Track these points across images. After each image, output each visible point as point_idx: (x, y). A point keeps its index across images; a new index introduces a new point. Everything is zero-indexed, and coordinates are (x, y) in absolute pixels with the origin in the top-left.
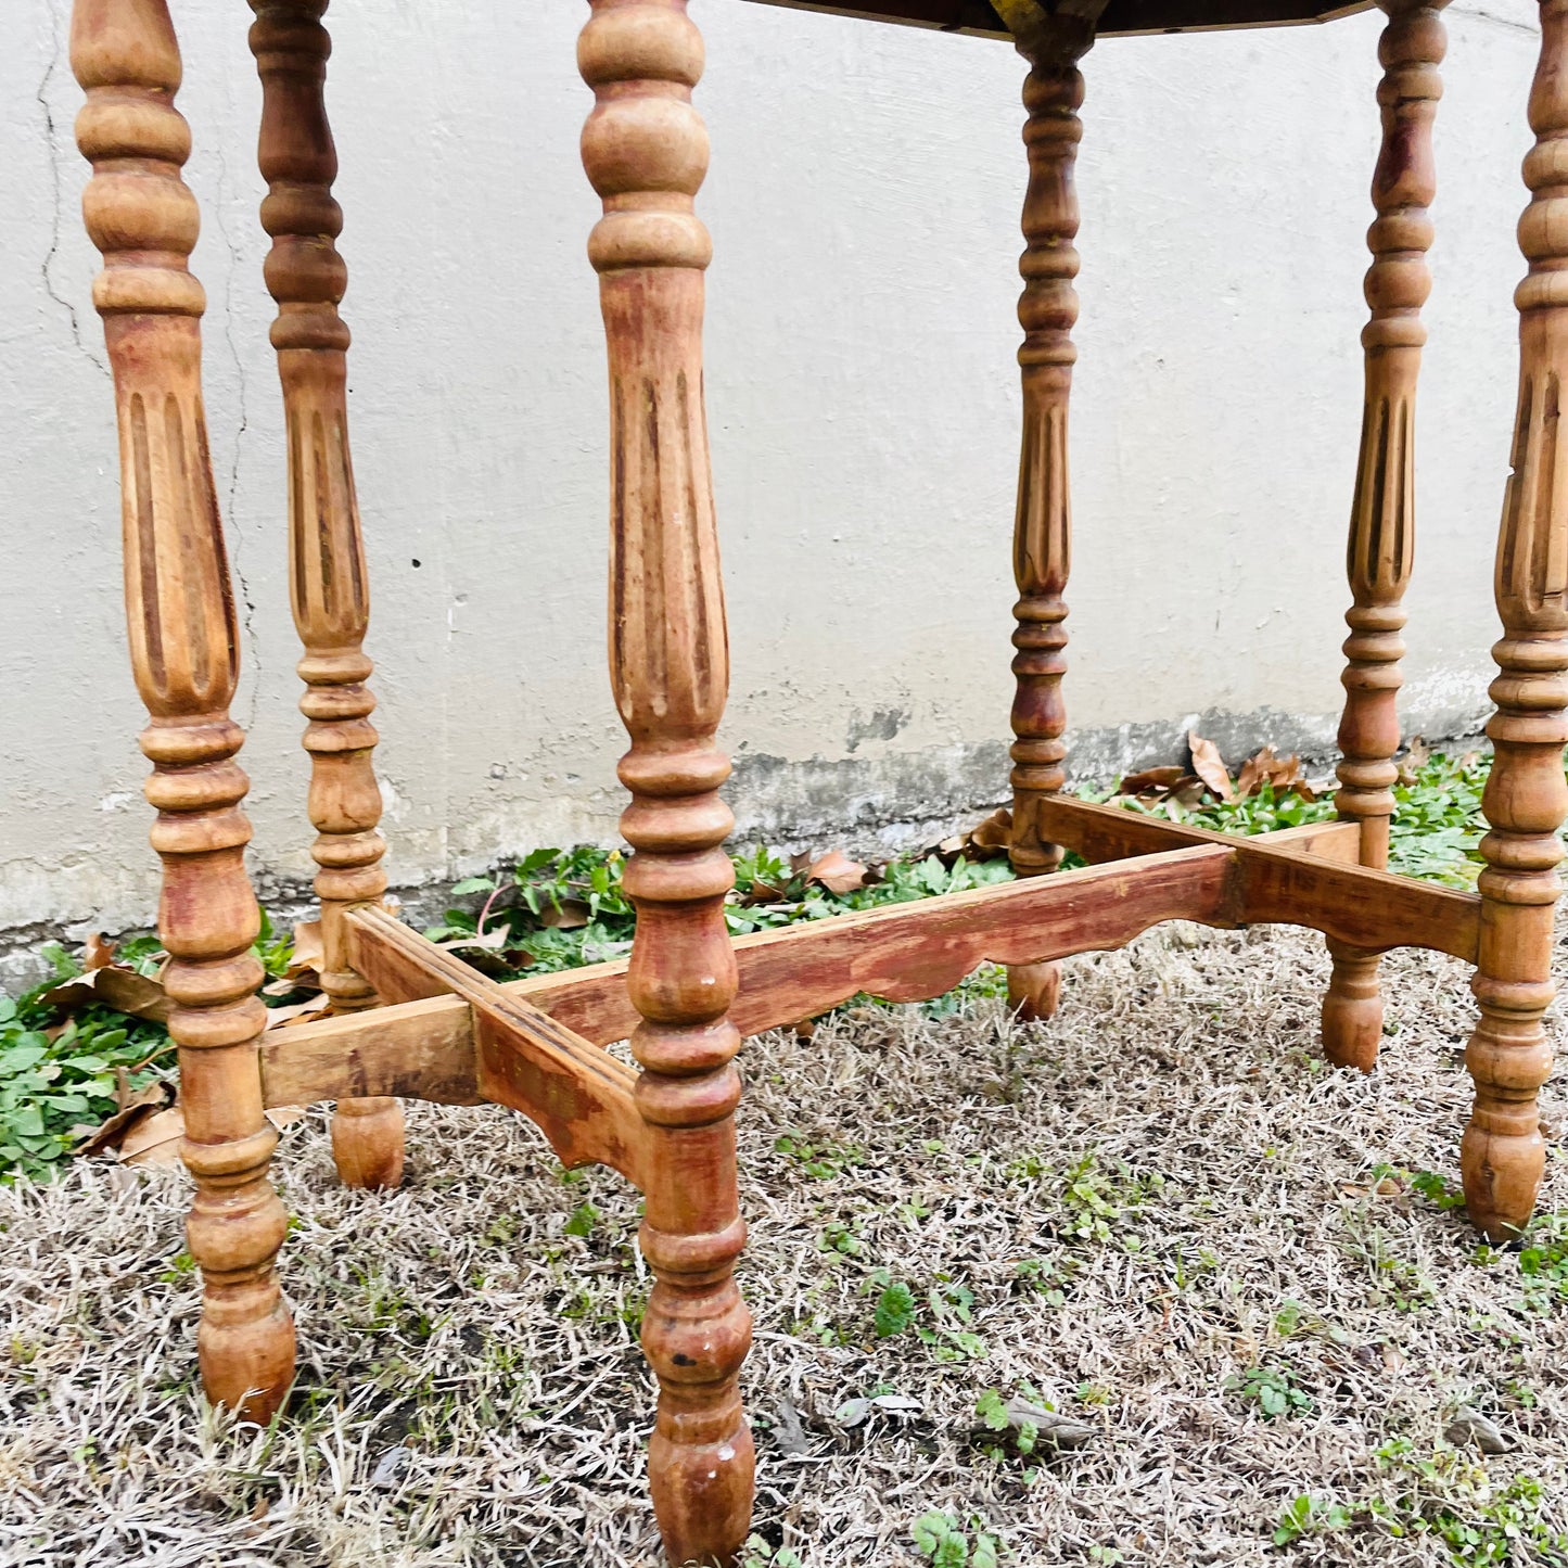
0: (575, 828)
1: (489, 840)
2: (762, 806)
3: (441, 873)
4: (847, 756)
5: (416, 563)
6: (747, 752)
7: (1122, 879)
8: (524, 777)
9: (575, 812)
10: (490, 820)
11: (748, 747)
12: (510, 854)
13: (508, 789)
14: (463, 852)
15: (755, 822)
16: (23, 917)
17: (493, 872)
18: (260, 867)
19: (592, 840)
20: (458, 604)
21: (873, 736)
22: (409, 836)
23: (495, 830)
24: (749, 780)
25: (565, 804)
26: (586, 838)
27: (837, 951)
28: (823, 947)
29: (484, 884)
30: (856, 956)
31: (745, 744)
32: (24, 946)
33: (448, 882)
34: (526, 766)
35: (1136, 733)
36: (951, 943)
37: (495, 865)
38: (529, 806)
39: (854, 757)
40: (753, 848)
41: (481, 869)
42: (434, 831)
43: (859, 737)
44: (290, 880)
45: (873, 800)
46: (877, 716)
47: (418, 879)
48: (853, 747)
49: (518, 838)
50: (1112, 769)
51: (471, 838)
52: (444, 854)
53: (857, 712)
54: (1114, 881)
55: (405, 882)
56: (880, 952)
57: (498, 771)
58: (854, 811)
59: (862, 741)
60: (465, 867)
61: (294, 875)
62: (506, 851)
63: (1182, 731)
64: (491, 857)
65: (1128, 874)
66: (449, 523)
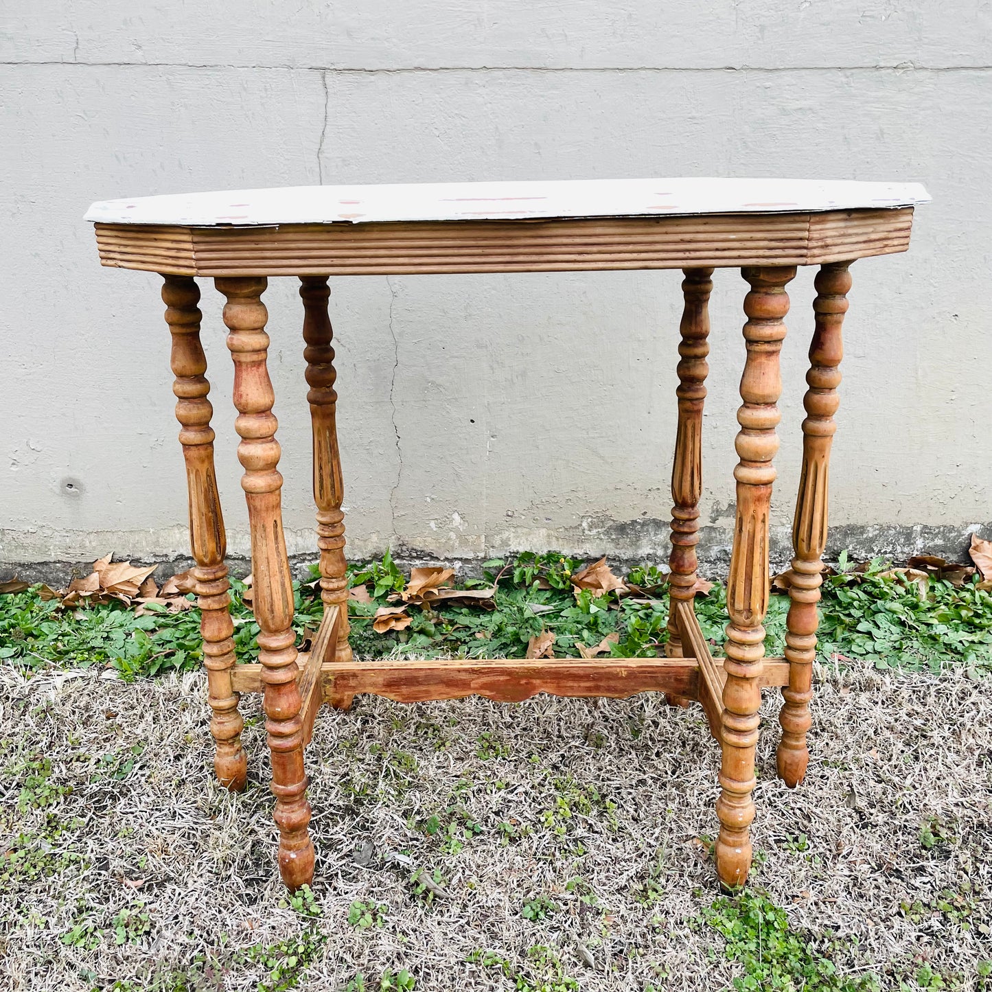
0: (549, 543)
1: (505, 543)
2: (655, 544)
3: (482, 555)
4: (711, 524)
5: (472, 421)
6: (647, 517)
7: (623, 669)
8: (523, 517)
9: (549, 536)
10: (505, 535)
11: (648, 514)
12: (515, 550)
13: (514, 522)
14: (493, 547)
15: (651, 552)
16: (309, 550)
17: (507, 557)
18: (401, 543)
19: (558, 550)
20: (492, 439)
21: (727, 516)
22: (467, 537)
23: (509, 539)
24: (648, 531)
25: (543, 532)
26: (555, 547)
27: (464, 676)
28: (458, 673)
29: (501, 563)
30: (473, 679)
31: (645, 513)
32: (310, 560)
33: (485, 559)
34: (524, 512)
35: (926, 530)
36: (523, 682)
37: (508, 554)
38: (525, 530)
39: (715, 525)
40: (650, 564)
41: (501, 555)
42: (479, 537)
43: (718, 516)
44: (413, 549)
45: (727, 549)
46: (730, 505)
47: (470, 556)
48: (714, 520)
49: (519, 544)
50: (906, 550)
51: (497, 541)
52: (483, 546)
53: (717, 503)
54: (618, 669)
55: (465, 557)
56: (485, 679)
57: (510, 513)
58: (714, 552)
59: (720, 518)
60: (493, 554)
61: (414, 547)
62: (513, 548)
63: (966, 533)
64: (506, 551)
65: (627, 667)
66: (488, 404)
